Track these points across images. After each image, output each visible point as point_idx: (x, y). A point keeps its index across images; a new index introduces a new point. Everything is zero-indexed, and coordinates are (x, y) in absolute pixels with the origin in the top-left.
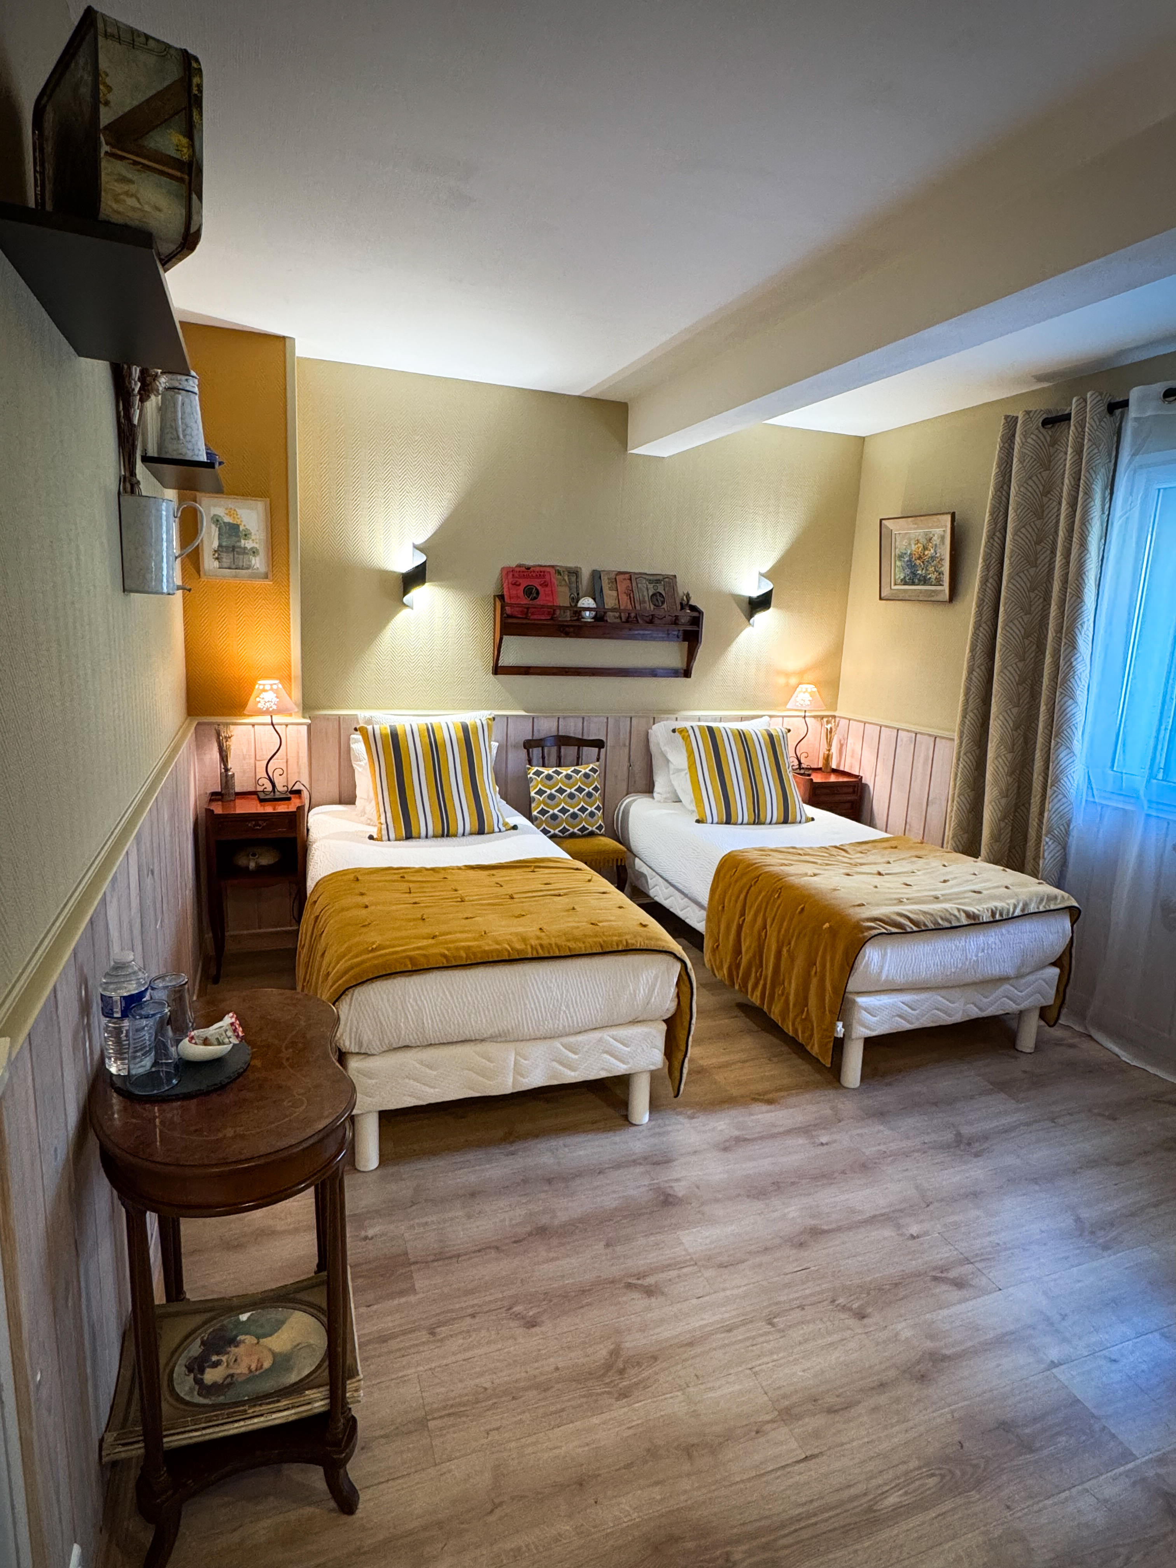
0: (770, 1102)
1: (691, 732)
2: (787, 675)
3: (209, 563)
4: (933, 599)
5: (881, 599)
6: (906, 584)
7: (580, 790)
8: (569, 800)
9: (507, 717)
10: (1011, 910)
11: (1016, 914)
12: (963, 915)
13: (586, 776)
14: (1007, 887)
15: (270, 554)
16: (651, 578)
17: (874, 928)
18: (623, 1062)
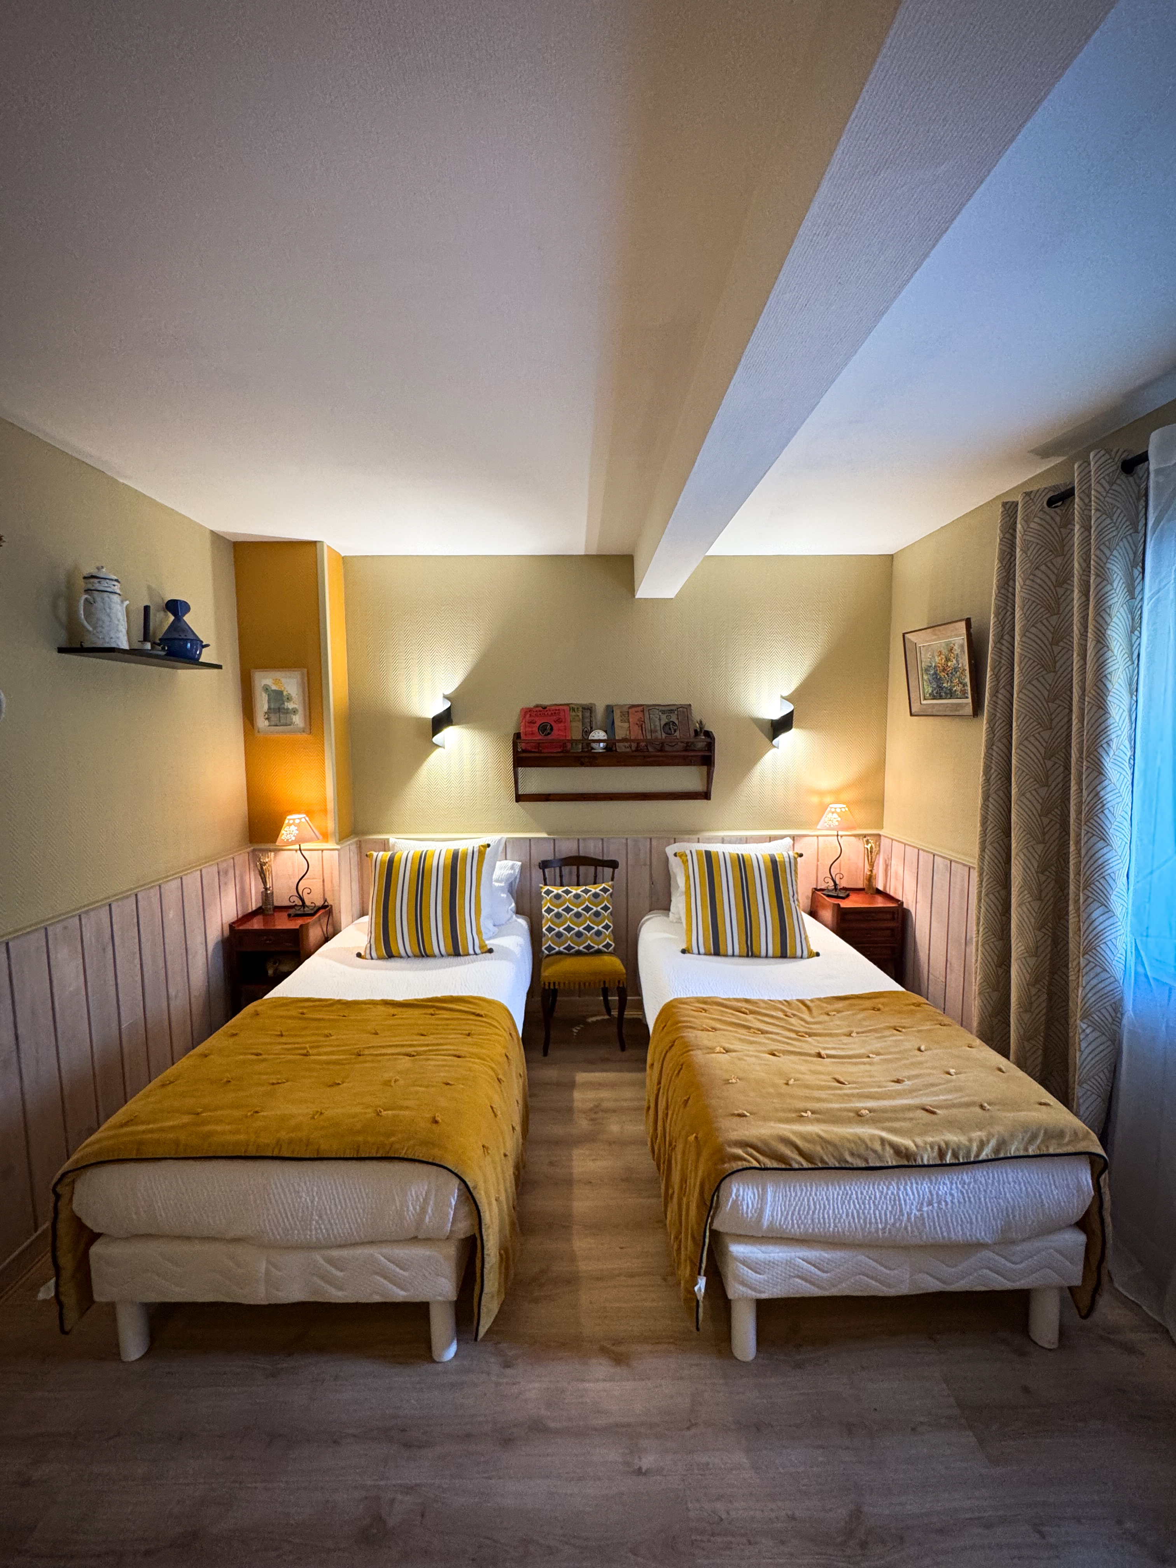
0: (619, 1360)
1: (689, 857)
2: (821, 794)
3: (261, 722)
4: (957, 713)
5: (911, 715)
6: (934, 698)
7: (587, 909)
8: (575, 919)
9: (530, 839)
10: (975, 1148)
11: (983, 1156)
12: (889, 1151)
13: (596, 895)
14: (982, 1107)
15: (308, 713)
16: (663, 708)
17: (741, 1159)
18: (402, 1289)
